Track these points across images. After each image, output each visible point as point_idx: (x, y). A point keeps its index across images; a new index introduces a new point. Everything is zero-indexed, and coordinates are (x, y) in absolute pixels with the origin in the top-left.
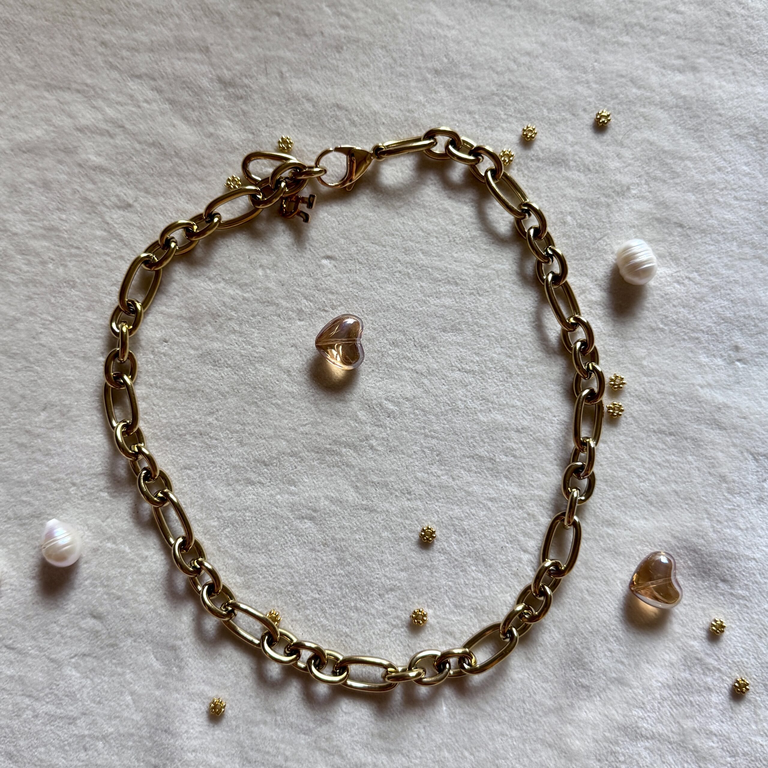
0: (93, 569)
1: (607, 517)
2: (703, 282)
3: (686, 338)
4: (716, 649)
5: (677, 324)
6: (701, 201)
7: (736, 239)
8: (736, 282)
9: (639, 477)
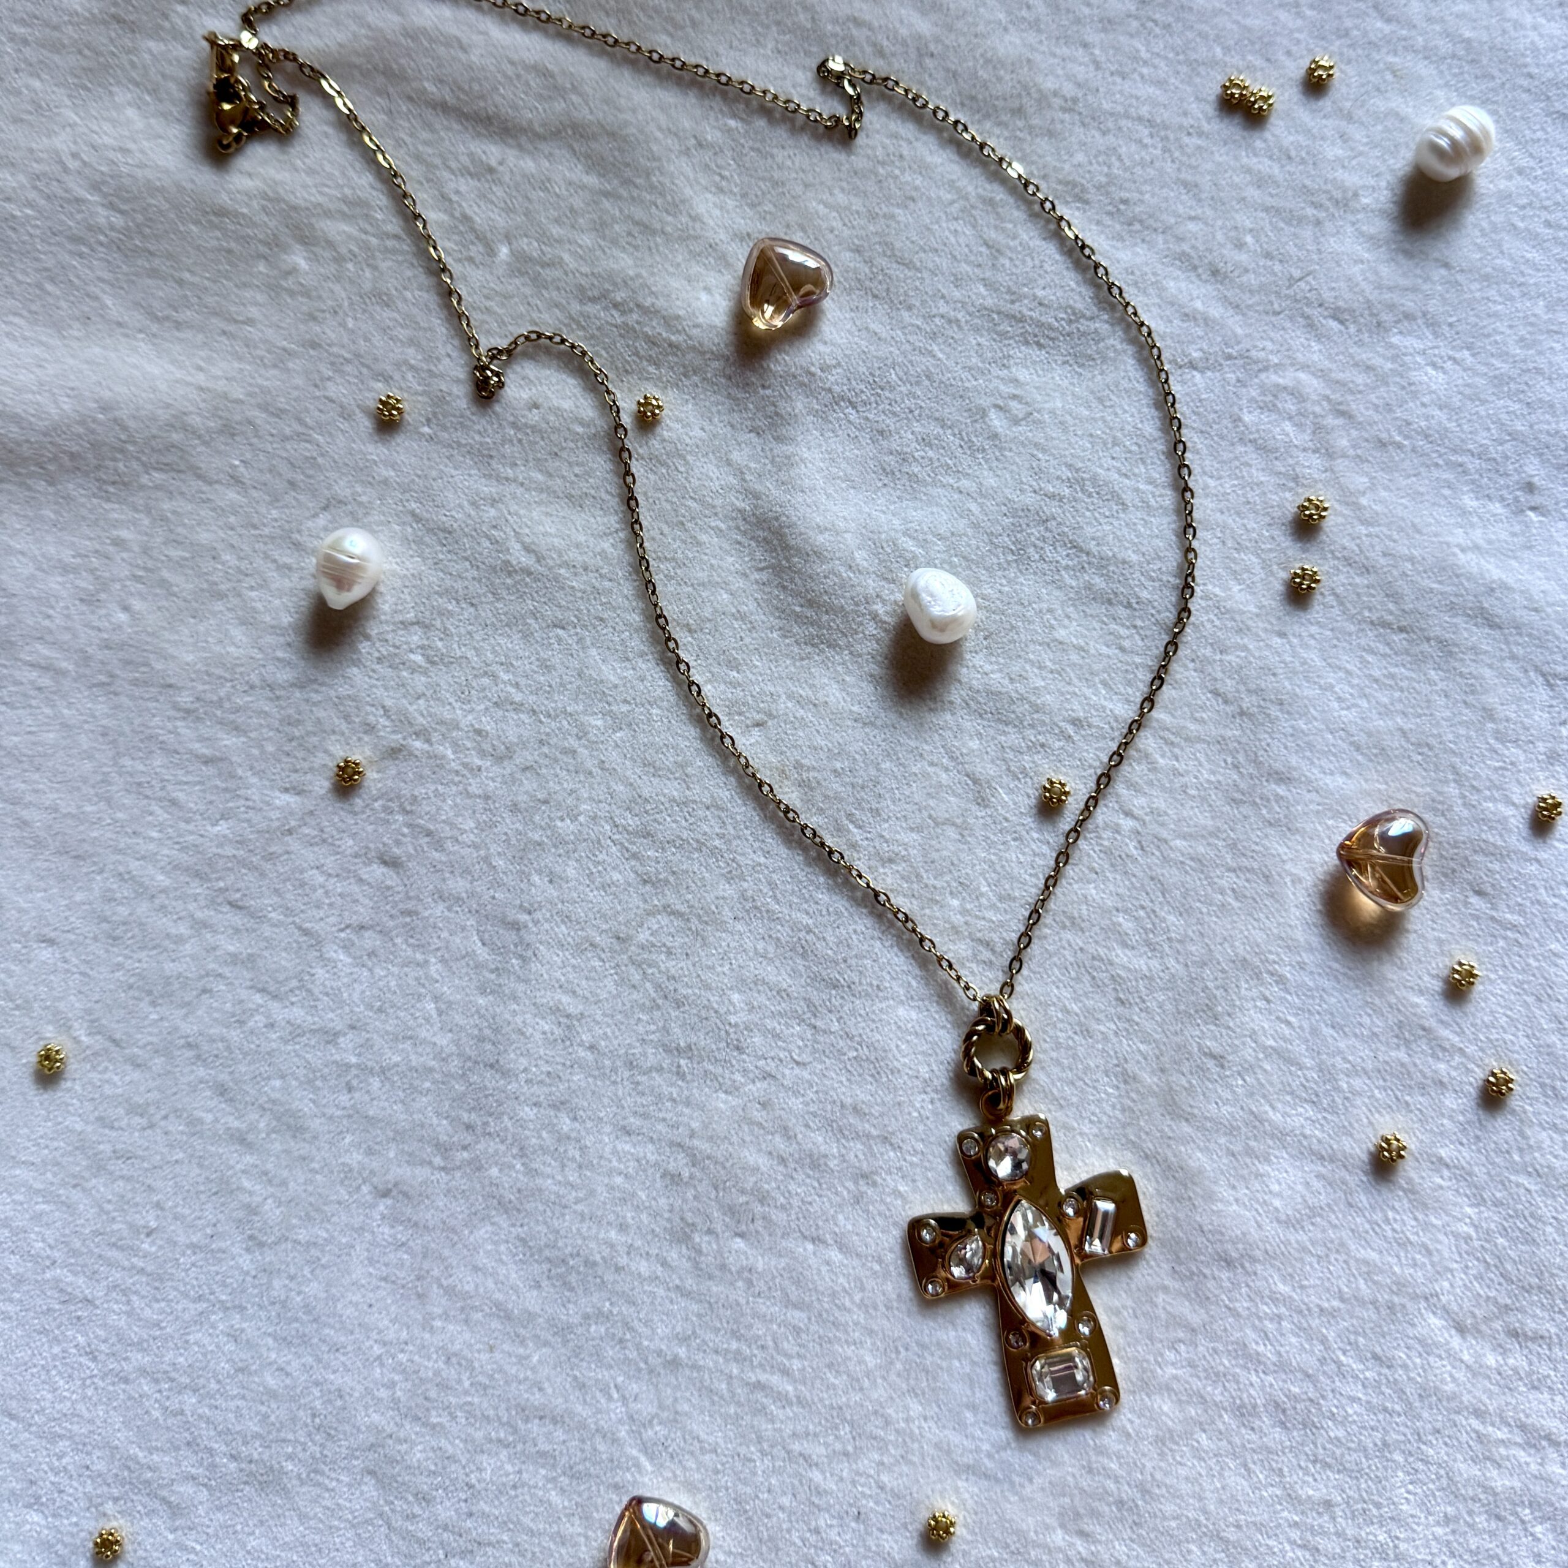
0: (389, 783)
1: (1278, 766)
2: (1478, 366)
3: (1441, 462)
4: (1458, 1014)
5: (1427, 436)
6: (1485, 224)
7: (1543, 295)
8: (1539, 371)
9: (1340, 699)
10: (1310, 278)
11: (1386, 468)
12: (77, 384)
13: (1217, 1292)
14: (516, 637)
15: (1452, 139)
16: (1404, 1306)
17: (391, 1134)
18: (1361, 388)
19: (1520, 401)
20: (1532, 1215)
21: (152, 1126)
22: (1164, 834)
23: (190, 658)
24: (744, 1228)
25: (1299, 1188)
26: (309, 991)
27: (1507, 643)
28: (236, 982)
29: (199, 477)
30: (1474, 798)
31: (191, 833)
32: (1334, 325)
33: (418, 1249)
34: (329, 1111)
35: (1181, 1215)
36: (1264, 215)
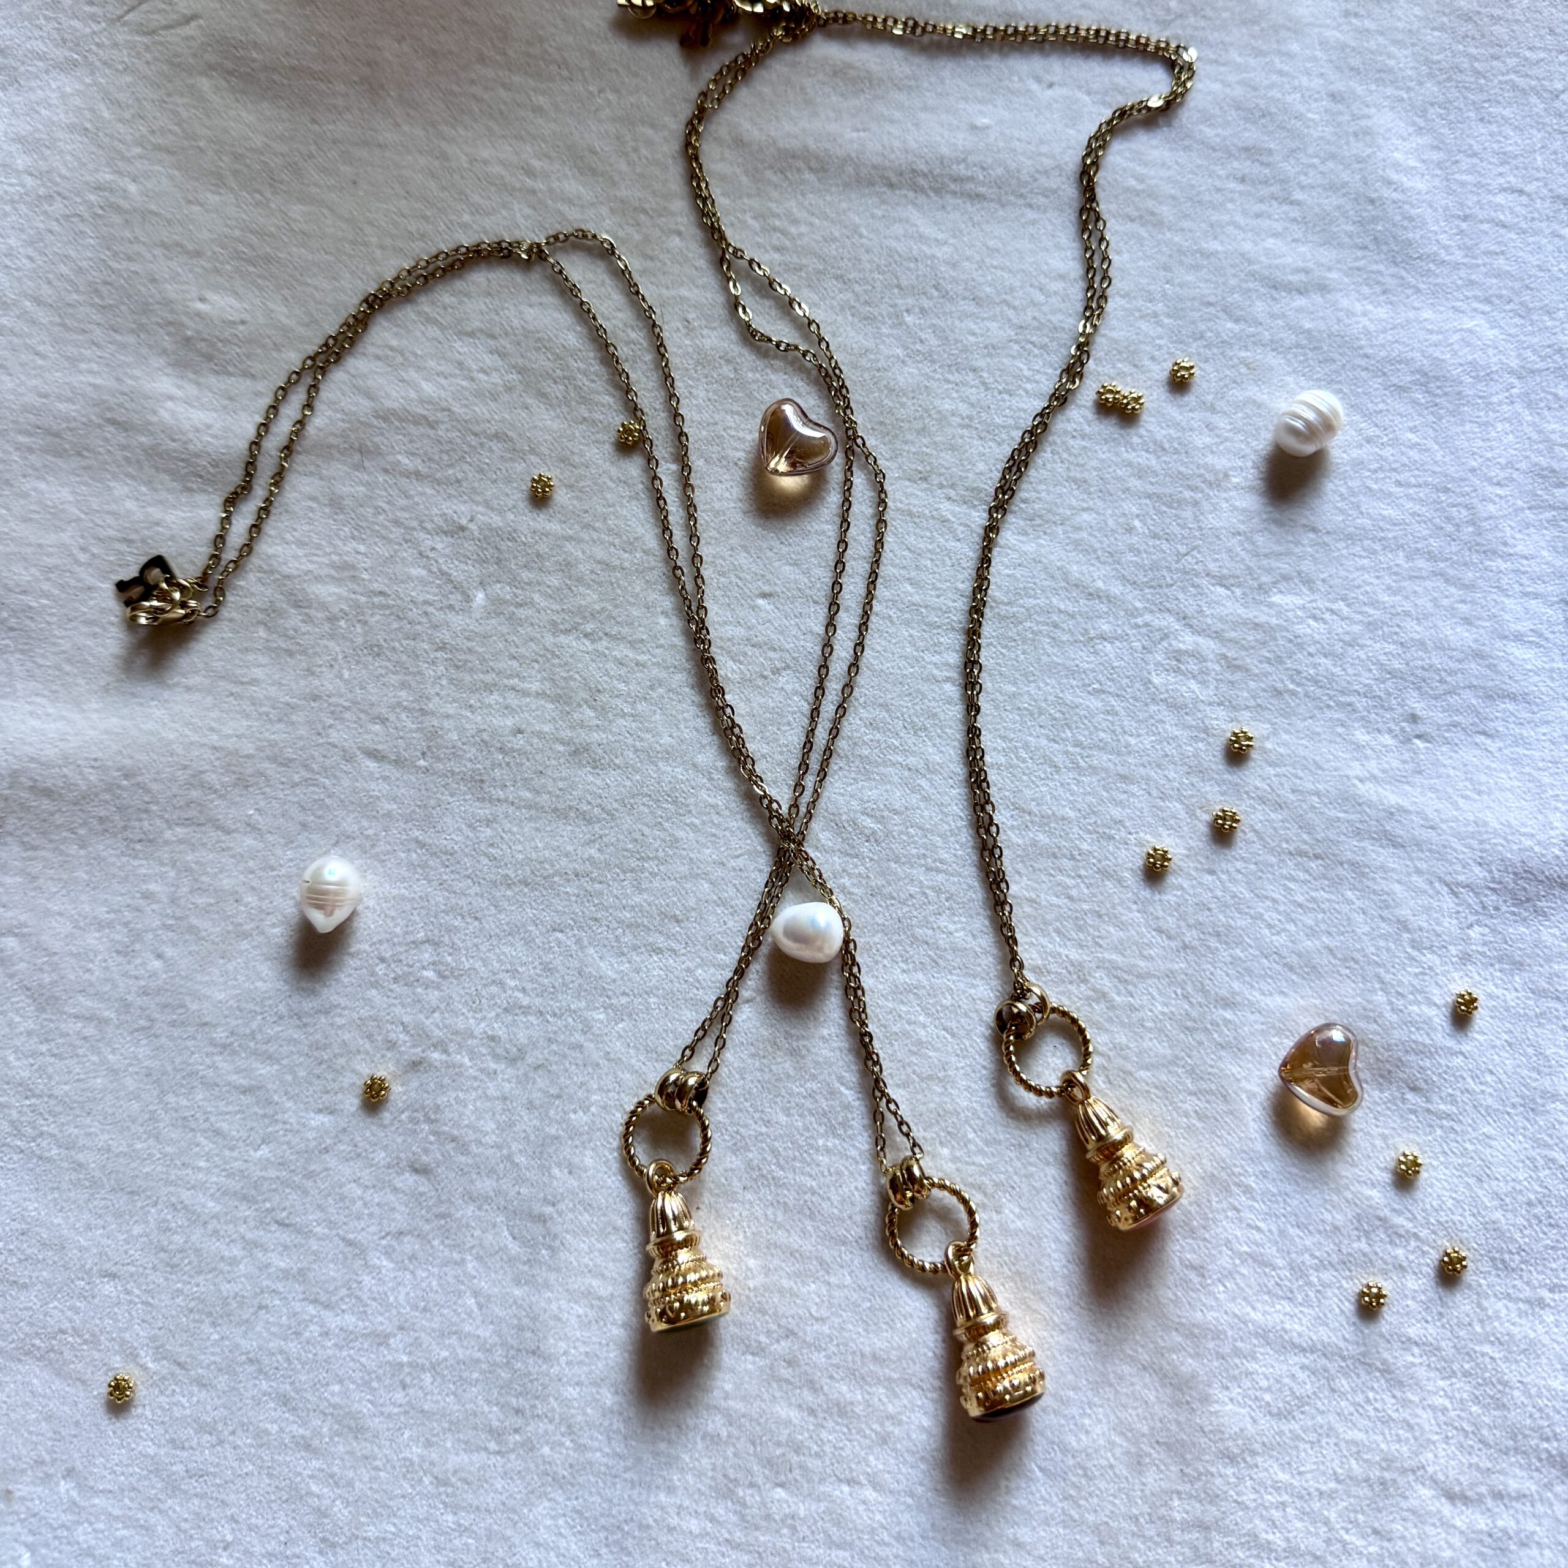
10: (1195, 553)
11: (1285, 714)
12: (100, 754)
13: (1225, 1488)
14: (519, 944)
15: (1305, 421)
16: (1394, 1481)
17: (446, 1425)
18: (1253, 644)
19: (1395, 642)
20: (1500, 1382)
21: (221, 1442)
22: (1129, 1067)
23: (221, 996)
24: (783, 1478)
25: (1286, 1380)
26: (358, 1298)
27: (1411, 859)
28: (290, 1297)
29: (218, 828)
30: (1400, 1003)
31: (236, 1160)
32: (1220, 590)
33: (482, 1532)
34: (387, 1410)
35: (1182, 1419)
36: (1148, 501)
